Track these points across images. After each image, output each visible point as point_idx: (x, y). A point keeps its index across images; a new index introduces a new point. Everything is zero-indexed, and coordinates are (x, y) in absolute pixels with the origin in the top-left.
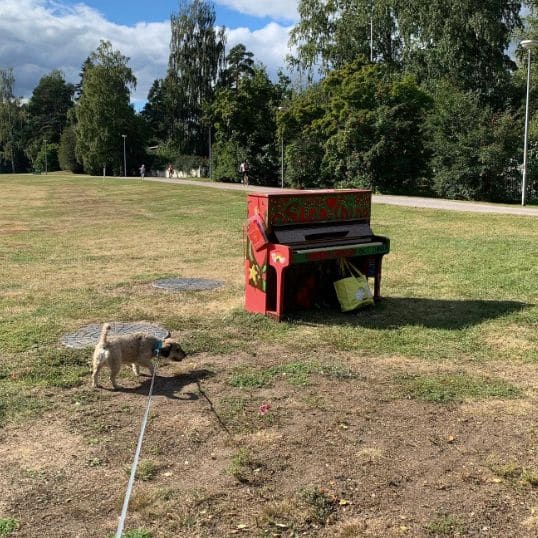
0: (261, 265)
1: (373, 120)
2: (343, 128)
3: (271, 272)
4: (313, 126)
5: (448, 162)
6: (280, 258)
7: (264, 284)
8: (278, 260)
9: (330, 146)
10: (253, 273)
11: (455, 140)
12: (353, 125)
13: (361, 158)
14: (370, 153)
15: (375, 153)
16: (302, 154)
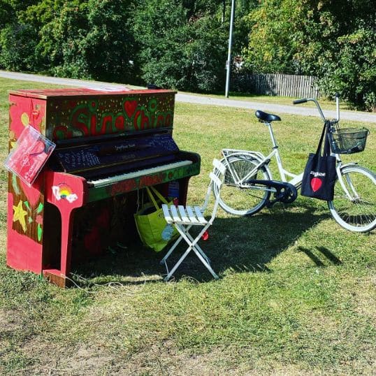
0: (33, 203)
1: (86, 11)
2: (58, 16)
3: (52, 214)
4: (29, 12)
5: (157, 55)
6: (66, 194)
7: (40, 231)
8: (63, 197)
9: (46, 33)
10: (20, 214)
11: (162, 36)
12: (68, 14)
13: (76, 46)
14: (84, 41)
15: (89, 42)
16: (17, 38)
